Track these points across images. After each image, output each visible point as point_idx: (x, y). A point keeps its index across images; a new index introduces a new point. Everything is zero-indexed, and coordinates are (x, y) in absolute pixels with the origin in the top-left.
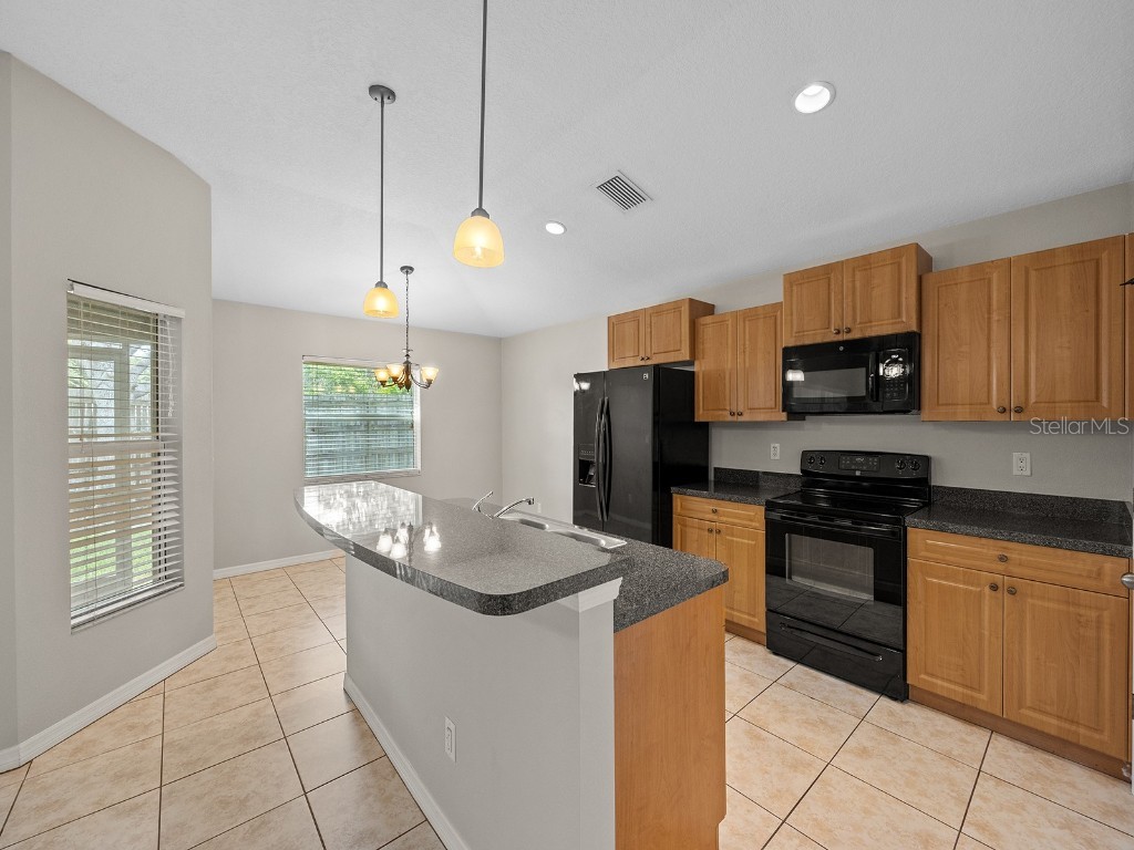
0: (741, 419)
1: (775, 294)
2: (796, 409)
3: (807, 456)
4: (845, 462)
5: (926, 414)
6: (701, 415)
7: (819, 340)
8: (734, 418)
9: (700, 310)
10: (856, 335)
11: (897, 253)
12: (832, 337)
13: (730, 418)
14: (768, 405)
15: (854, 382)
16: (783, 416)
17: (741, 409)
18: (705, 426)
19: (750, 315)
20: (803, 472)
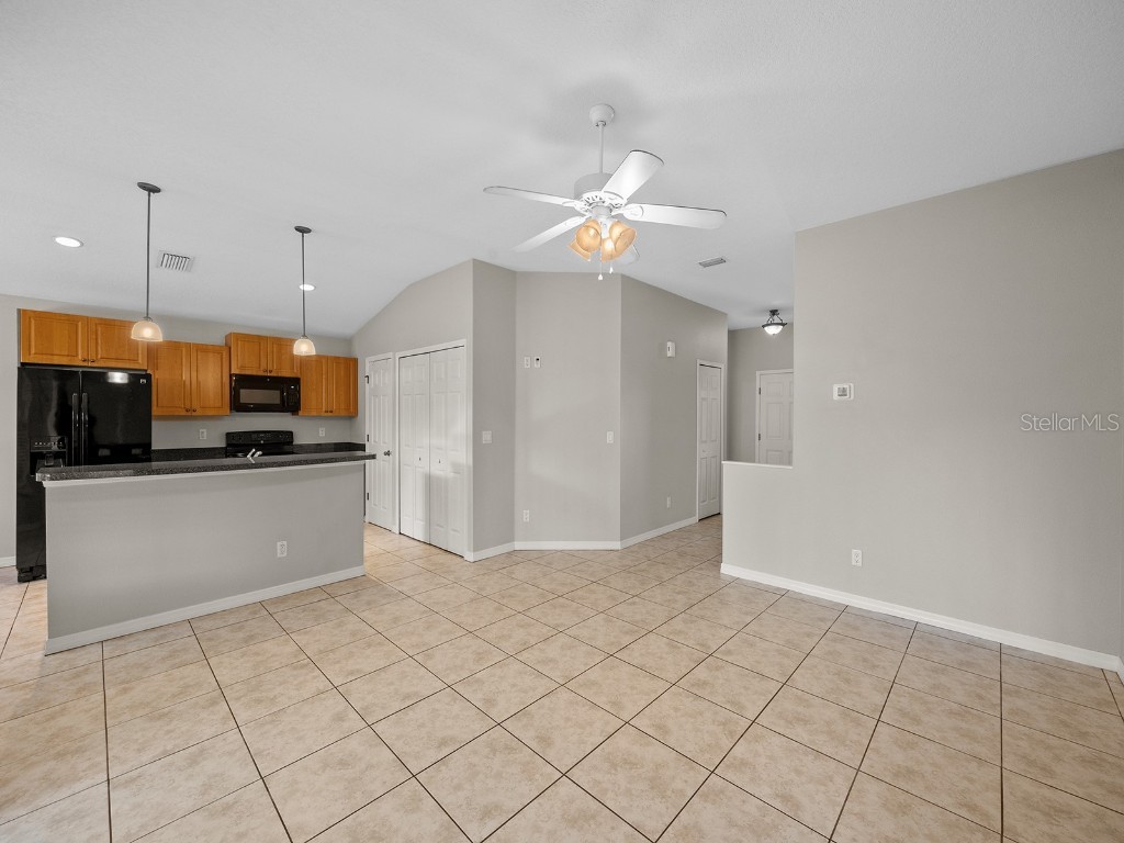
0: (194, 414)
2: (238, 406)
3: (231, 436)
4: (254, 436)
5: (300, 413)
7: (254, 373)
8: (189, 414)
12: (261, 373)
13: (184, 413)
14: (217, 405)
15: (273, 396)
16: (227, 411)
17: (194, 407)
19: (202, 348)
20: (228, 445)
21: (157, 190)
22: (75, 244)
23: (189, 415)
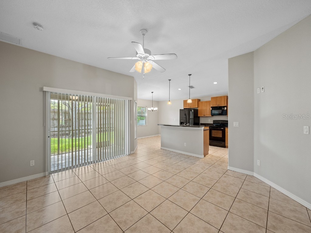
1: (210, 100)
2: (213, 115)
3: (214, 121)
4: (219, 121)
6: (199, 115)
7: (215, 106)
9: (199, 100)
10: (220, 106)
11: (224, 96)
12: (217, 106)
13: (203, 116)
14: (209, 114)
15: (220, 111)
16: (211, 116)
17: (205, 115)
18: (199, 117)
19: (206, 102)
20: (214, 123)
21: (171, 80)
22: (180, 89)
23: (205, 117)
